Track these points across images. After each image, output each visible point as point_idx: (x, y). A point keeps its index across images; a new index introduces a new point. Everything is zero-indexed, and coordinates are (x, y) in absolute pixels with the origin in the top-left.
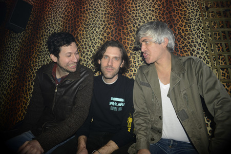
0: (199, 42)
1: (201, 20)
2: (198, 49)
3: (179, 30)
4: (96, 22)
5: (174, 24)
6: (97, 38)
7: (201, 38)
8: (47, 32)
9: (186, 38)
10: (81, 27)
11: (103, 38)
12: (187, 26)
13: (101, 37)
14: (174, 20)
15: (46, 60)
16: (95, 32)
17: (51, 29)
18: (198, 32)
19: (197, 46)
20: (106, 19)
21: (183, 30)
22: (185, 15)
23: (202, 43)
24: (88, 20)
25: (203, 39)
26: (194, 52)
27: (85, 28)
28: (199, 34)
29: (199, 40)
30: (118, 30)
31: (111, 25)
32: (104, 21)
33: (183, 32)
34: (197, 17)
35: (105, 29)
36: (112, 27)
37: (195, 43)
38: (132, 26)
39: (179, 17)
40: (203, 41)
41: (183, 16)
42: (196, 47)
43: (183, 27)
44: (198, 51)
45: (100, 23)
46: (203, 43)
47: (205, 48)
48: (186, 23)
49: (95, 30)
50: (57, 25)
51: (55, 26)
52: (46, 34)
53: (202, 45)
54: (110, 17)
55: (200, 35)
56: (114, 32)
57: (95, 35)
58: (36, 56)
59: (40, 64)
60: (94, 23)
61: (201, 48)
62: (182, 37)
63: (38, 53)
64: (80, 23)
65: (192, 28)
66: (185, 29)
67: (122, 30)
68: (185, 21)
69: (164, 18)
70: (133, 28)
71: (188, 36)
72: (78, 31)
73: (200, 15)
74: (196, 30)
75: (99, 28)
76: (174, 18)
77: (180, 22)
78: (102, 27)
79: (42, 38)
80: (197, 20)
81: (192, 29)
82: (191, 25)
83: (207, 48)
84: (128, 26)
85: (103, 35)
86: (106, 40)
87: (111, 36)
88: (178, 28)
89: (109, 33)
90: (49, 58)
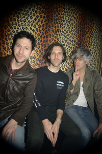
6: (29, 28)
9: (88, 46)
11: (35, 29)
12: (90, 38)
13: (33, 28)
16: (27, 21)
30: (48, 26)
31: (42, 18)
32: (36, 12)
36: (43, 21)
37: (91, 51)
49: (27, 18)
54: (42, 9)
57: (27, 24)
66: (89, 40)
67: (51, 27)
70: (60, 28)
78: (34, 18)
84: (56, 25)
85: (35, 27)
86: (38, 33)
87: (42, 29)
88: (86, 38)
89: (41, 26)
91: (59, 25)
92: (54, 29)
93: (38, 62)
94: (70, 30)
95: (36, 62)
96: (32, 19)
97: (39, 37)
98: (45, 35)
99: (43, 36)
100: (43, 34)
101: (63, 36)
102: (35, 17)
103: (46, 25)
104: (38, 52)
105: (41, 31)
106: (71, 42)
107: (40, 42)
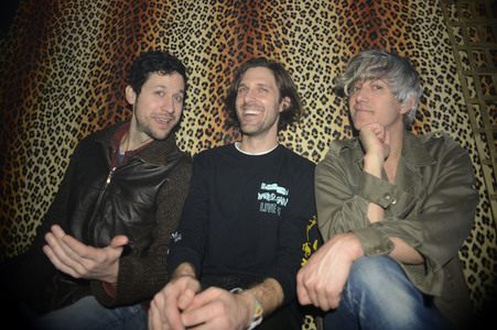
0: (439, 73)
1: (440, 23)
2: (438, 89)
3: (392, 44)
4: (190, 19)
5: (381, 31)
6: (193, 58)
7: (443, 63)
8: (65, 43)
10: (152, 32)
11: (208, 57)
12: (410, 35)
13: (203, 55)
14: (380, 20)
15: (62, 111)
16: (188, 44)
17: (74, 36)
18: (436, 49)
19: (436, 82)
20: (216, 13)
21: (401, 44)
22: (405, 10)
23: (445, 76)
24: (170, 15)
25: (448, 67)
26: (429, 95)
27: (162, 34)
28: (437, 56)
29: (438, 69)
30: (245, 40)
31: (228, 27)
32: (210, 18)
33: (402, 49)
34: (431, 17)
35: (214, 36)
36: (231, 33)
37: (430, 76)
38: (281, 32)
39: (392, 14)
40: (448, 71)
41: (401, 13)
42: (432, 84)
43: (402, 37)
44: (438, 93)
45: (202, 22)
46: (449, 76)
47: (452, 87)
48: (409, 29)
49: (188, 38)
50: (90, 24)
51: (85, 28)
52: (61, 47)
53: (445, 80)
54: (226, 8)
55: (441, 57)
56: (236, 43)
57: (187, 51)
58: (35, 101)
59: (45, 122)
60: (186, 21)
61: (443, 87)
63: (40, 94)
64: (149, 21)
65: (422, 40)
66: (405, 42)
67: (255, 41)
68: (406, 24)
69: (356, 16)
70: (282, 35)
71: (414, 58)
72: (145, 39)
73: (437, 11)
74: (432, 47)
75: (198, 34)
76: (379, 15)
77: (395, 27)
78: (204, 32)
79: (50, 58)
80: (432, 22)
81: (421, 42)
82: (419, 33)
83: (457, 86)
84: (271, 31)
85: (208, 51)
86: (216, 64)
87: (229, 53)
88: (390, 38)
89: (224, 46)
90: (68, 106)
91: (279, 29)
92: (264, 42)
94: (320, 32)
96: (201, 37)
97: (221, 73)
98: (237, 65)
99: (232, 69)
100: (232, 63)
101: (297, 54)
102: (209, 29)
103: (240, 40)
104: (220, 115)
105: (225, 57)
106: (330, 64)
107: (224, 86)
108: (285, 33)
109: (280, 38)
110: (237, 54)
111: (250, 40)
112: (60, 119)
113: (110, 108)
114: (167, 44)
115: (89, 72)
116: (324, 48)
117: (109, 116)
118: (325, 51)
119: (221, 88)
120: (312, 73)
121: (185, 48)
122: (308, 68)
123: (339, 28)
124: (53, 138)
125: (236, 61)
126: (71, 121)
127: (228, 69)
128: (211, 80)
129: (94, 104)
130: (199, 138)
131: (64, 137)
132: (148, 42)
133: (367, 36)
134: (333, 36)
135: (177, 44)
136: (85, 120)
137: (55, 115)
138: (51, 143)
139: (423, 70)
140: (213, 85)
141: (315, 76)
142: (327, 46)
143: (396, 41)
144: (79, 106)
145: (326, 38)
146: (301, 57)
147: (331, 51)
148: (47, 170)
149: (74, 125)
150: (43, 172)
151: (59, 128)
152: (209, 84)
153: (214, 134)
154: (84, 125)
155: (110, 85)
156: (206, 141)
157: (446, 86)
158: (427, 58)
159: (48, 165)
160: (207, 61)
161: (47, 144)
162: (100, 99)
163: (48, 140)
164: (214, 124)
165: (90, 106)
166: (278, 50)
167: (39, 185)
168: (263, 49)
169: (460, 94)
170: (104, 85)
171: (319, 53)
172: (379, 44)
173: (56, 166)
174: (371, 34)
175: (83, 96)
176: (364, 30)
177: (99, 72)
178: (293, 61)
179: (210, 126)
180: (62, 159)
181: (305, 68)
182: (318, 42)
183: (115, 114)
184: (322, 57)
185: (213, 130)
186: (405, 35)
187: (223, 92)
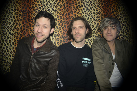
0: (124, 20)
3: (113, 10)
5: (110, 5)
6: (51, 9)
7: (125, 17)
9: (117, 16)
11: (57, 9)
12: (118, 7)
13: (55, 8)
14: (110, 1)
16: (49, 4)
19: (123, 23)
21: (115, 10)
23: (125, 21)
28: (124, 14)
30: (69, 4)
35: (58, 1)
36: (64, 1)
37: (121, 21)
38: (80, 2)
44: (123, 26)
46: (126, 21)
53: (125, 22)
56: (66, 5)
57: (49, 6)
62: (114, 15)
65: (121, 9)
66: (116, 9)
67: (72, 5)
68: (117, 3)
70: (81, 3)
71: (118, 15)
72: (33, 1)
74: (123, 11)
77: (114, 4)
83: (128, 24)
84: (77, 2)
85: (56, 7)
86: (60, 12)
87: (64, 8)
88: (112, 8)
89: (62, 6)
90: (8, 25)
92: (75, 5)
93: (62, 39)
94: (92, 3)
95: (60, 39)
96: (54, 1)
97: (61, 16)
98: (66, 13)
99: (65, 14)
100: (65, 12)
101: (85, 10)
103: (67, 4)
104: (62, 30)
105: (62, 10)
106: (95, 15)
107: (62, 20)
108: (82, 2)
109: (80, 4)
110: (66, 9)
111: (70, 4)
112: (6, 30)
113: (24, 26)
114: (42, 3)
115: (14, 13)
116: (93, 9)
117: (24, 29)
118: (94, 10)
119: (61, 21)
120: (90, 17)
121: (48, 5)
122: (89, 16)
123: (98, 2)
124: (5, 37)
125: (66, 11)
126: (11, 31)
127: (63, 14)
128: (58, 18)
129: (18, 25)
130: (55, 37)
131: (9, 36)
132: (35, 2)
133: (106, 6)
134: (96, 5)
135: (45, 3)
136: (16, 30)
137: (4, 29)
138: (5, 38)
139: (120, 19)
140: (59, 19)
141: (91, 18)
142: (94, 8)
143: (114, 9)
144: (13, 25)
145: (94, 6)
146: (87, 12)
147: (95, 10)
148: (5, 47)
149: (12, 32)
150: (4, 48)
151: (6, 33)
152: (58, 19)
153: (60, 36)
154: (16, 32)
155: (23, 18)
156: (58, 38)
157: (125, 24)
158: (121, 15)
159: (5, 46)
160: (56, 11)
161: (3, 39)
162: (20, 23)
163: (3, 37)
164: (60, 33)
165: (17, 25)
166: (79, 9)
167: (3, 52)
168: (75, 8)
169: (128, 27)
170: (20, 18)
171: (92, 10)
172: (109, 9)
173: (8, 46)
174: (107, 6)
175: (13, 22)
176: (105, 4)
177: (18, 13)
178: (84, 13)
179: (58, 33)
180: (10, 44)
181: (88, 16)
182: (92, 7)
183: (26, 28)
184: (93, 12)
185: (60, 35)
186: (116, 7)
187: (62, 22)
